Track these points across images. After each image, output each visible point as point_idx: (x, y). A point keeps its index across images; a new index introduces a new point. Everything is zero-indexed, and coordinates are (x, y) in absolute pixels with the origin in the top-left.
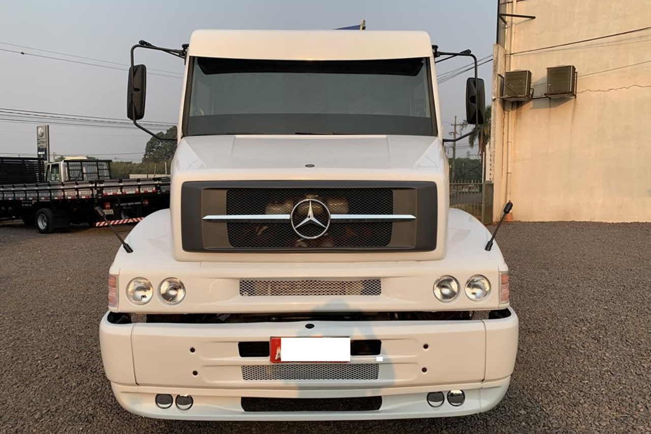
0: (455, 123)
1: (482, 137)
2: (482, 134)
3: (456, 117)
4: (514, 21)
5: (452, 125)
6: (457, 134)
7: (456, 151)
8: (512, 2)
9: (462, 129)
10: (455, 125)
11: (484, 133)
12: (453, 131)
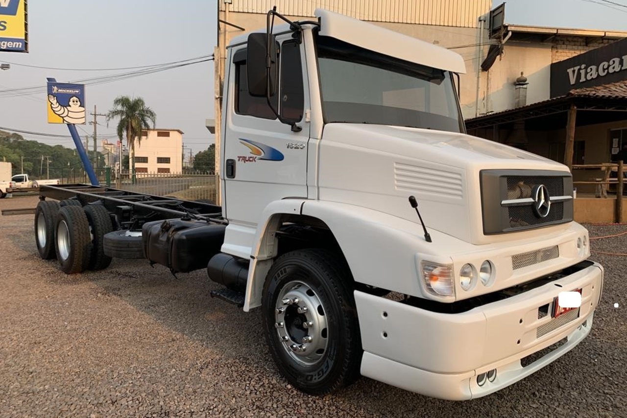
0: (95, 112)
1: (130, 129)
2: (130, 126)
3: (95, 106)
4: (227, 28)
5: (91, 114)
6: (97, 124)
7: (97, 141)
8: (225, 11)
9: (109, 120)
10: (95, 115)
11: (132, 126)
12: (93, 121)
